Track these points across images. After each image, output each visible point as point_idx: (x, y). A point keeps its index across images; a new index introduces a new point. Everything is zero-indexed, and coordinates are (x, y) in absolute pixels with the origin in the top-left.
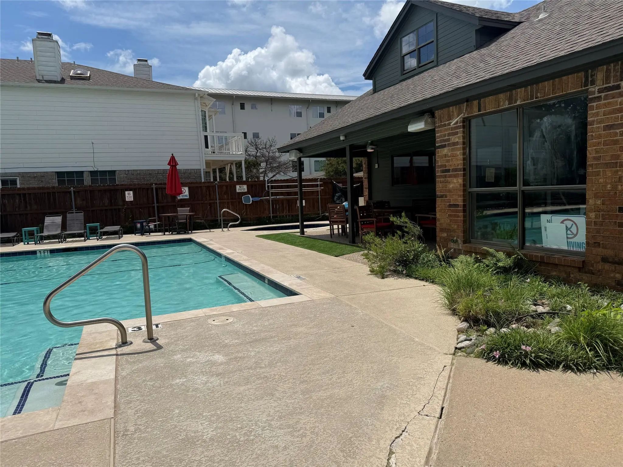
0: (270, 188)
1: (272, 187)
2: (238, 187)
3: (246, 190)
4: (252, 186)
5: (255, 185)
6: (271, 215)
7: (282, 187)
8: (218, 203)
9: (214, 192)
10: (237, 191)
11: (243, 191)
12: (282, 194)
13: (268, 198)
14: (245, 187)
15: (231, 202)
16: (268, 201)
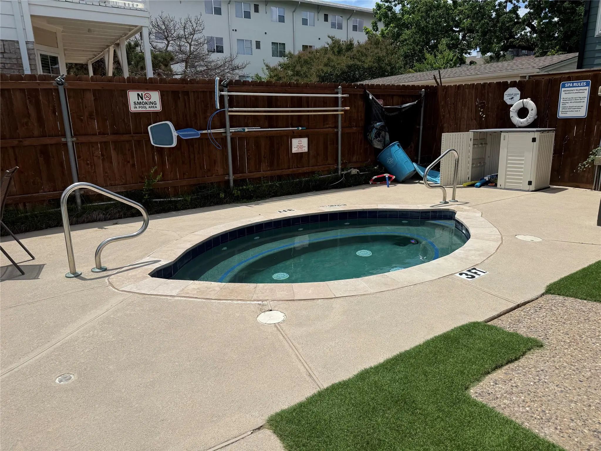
0: (227, 104)
1: (233, 102)
2: (133, 96)
3: (158, 108)
4: (175, 93)
5: (186, 93)
6: (232, 178)
7: (254, 102)
8: (70, 144)
9: (56, 109)
10: (133, 108)
11: (148, 109)
12: (255, 121)
13: (222, 130)
14: (155, 96)
15: (115, 142)
16: (223, 139)
